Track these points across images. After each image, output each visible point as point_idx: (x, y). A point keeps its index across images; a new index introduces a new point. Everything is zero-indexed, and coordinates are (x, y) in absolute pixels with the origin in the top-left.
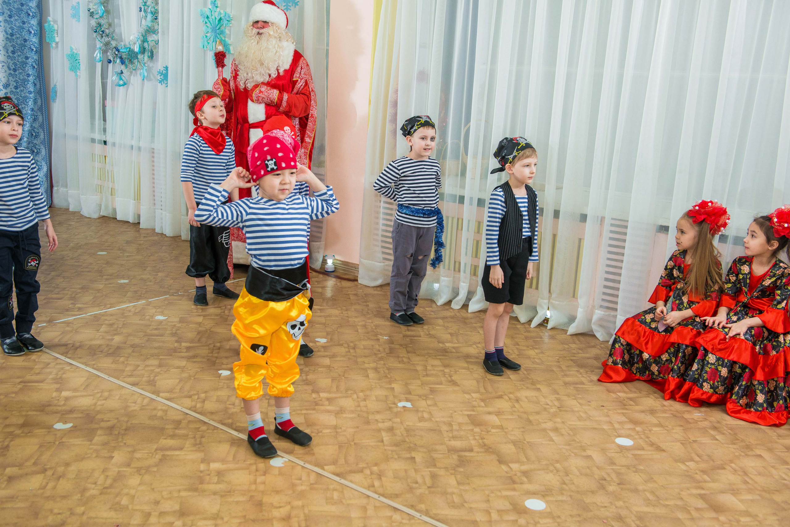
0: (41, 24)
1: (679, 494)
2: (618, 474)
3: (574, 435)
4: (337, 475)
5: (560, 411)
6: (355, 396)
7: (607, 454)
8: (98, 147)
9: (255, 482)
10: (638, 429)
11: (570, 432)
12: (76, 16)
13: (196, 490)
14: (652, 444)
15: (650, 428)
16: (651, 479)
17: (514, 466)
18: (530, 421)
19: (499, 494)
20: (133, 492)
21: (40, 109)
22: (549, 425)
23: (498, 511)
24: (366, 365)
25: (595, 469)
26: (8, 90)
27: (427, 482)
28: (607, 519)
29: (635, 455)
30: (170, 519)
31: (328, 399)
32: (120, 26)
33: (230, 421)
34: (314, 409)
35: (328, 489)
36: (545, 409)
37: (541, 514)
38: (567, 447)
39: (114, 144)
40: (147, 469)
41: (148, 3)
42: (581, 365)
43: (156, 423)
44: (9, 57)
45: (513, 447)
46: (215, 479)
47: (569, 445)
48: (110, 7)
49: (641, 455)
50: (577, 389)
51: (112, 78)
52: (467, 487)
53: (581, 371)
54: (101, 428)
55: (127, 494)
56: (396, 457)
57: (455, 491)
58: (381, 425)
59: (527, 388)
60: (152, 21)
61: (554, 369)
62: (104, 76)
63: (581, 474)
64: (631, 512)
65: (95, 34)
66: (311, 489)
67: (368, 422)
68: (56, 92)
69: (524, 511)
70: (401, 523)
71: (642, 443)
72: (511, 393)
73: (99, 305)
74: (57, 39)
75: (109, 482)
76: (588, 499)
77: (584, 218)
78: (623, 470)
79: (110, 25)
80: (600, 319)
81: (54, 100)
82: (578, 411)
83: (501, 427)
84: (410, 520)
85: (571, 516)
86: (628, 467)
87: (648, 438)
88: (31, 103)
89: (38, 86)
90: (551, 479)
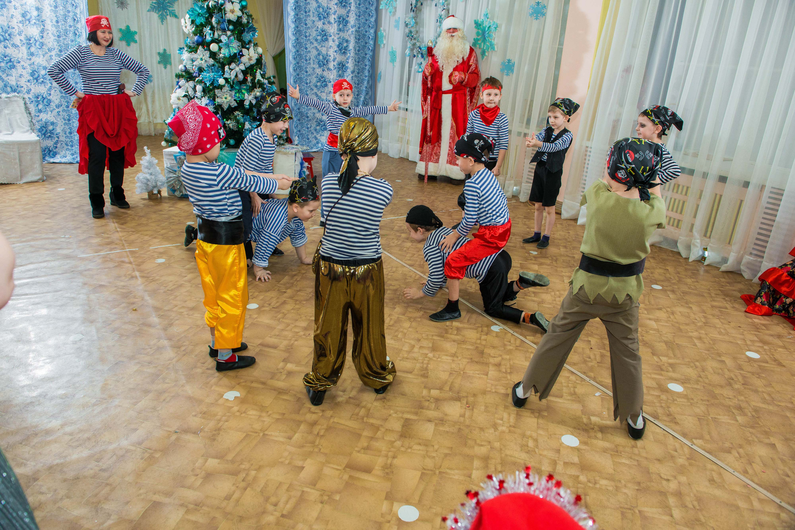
0: (376, 32)
1: (791, 399)
2: (744, 377)
3: (714, 344)
5: (705, 325)
6: (553, 293)
7: (739, 362)
8: (402, 112)
9: (480, 339)
10: (765, 347)
11: (711, 342)
12: (397, 26)
13: (443, 337)
14: (775, 360)
15: (775, 348)
16: (769, 385)
17: (664, 359)
18: (680, 330)
19: (649, 376)
20: (405, 331)
21: (371, 87)
22: (695, 334)
23: (647, 387)
24: (563, 274)
25: (726, 370)
26: (354, 75)
27: (597, 359)
28: (729, 407)
29: (759, 366)
30: (426, 351)
31: (534, 293)
32: (423, 32)
33: (468, 297)
34: (524, 298)
35: (527, 351)
36: (694, 323)
37: (679, 394)
38: (706, 352)
39: (412, 111)
40: (415, 319)
41: (442, 17)
42: (726, 295)
44: (356, 53)
45: (665, 345)
46: (455, 332)
47: (708, 350)
48: (418, 20)
49: (765, 366)
50: (721, 311)
51: (415, 67)
53: (726, 299)
54: (390, 289)
55: (402, 332)
59: (682, 305)
61: (705, 295)
62: (410, 66)
63: (715, 373)
64: (750, 405)
65: (407, 38)
66: (516, 349)
68: (381, 76)
69: (668, 391)
70: (575, 382)
71: (767, 358)
72: (668, 307)
73: (394, 214)
74: (385, 42)
75: (392, 323)
76: (717, 391)
77: (746, 184)
78: (749, 375)
79: (417, 32)
80: (748, 263)
81: (379, 81)
82: (720, 328)
83: (657, 330)
84: (581, 381)
85: (702, 400)
86: (753, 374)
87: (773, 355)
88: (366, 83)
89: (371, 72)
90: (691, 372)
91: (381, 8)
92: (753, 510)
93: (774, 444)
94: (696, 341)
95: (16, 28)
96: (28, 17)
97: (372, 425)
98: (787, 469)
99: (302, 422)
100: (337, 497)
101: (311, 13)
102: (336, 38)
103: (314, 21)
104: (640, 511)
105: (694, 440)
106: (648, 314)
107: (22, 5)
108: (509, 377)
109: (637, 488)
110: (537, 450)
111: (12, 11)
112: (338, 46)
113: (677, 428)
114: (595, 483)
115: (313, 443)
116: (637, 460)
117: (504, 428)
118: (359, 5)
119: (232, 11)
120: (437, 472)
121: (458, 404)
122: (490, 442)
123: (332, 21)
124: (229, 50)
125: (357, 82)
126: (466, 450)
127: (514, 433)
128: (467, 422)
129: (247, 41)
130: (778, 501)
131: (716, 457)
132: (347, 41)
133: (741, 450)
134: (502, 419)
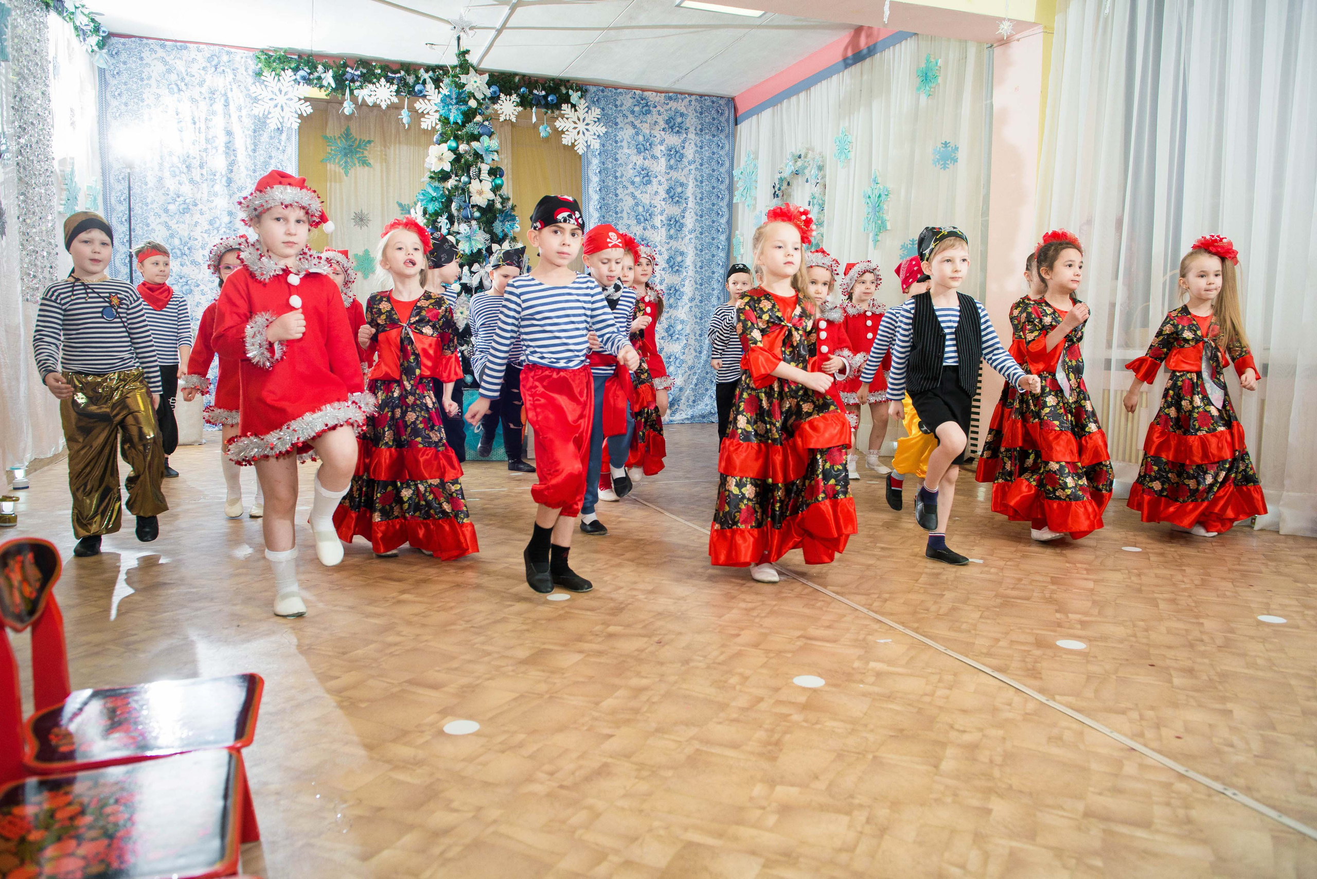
0: (729, 239)
2: (1230, 640)
3: (1197, 606)
4: (837, 593)
5: (1197, 588)
7: (1232, 625)
10: (1306, 612)
16: (1280, 651)
17: (1075, 616)
19: (1029, 631)
22: (1166, 596)
23: (1013, 642)
25: (1196, 632)
26: (693, 304)
27: (941, 611)
28: (1168, 668)
29: (1275, 630)
37: (1071, 652)
43: (685, 542)
44: (696, 272)
45: (1090, 604)
49: (1288, 632)
52: (989, 621)
53: (1270, 563)
56: (922, 591)
57: (970, 621)
58: (927, 570)
59: (1166, 568)
60: (819, 213)
63: (1169, 633)
64: (1214, 669)
67: (914, 566)
71: (1301, 623)
72: (1136, 569)
82: (1225, 591)
83: (1092, 590)
85: (1114, 659)
86: (1252, 638)
90: (1120, 631)
91: (735, 201)
92: (1116, 775)
93: (1231, 712)
94: (1159, 601)
95: (200, 239)
96: (217, 225)
97: (483, 650)
98: (1235, 740)
99: (376, 642)
100: (363, 705)
101: (625, 215)
102: (663, 250)
103: (629, 226)
104: (875, 757)
105: (1057, 697)
106: (1088, 574)
107: (210, 209)
108: (757, 620)
109: (893, 734)
110: (738, 687)
111: (197, 217)
112: (668, 261)
113: (1037, 683)
114: (817, 723)
115: (376, 660)
116: (920, 708)
117: (702, 665)
118: (701, 199)
119: (480, 193)
120: (547, 696)
121: (646, 639)
122: (663, 675)
123: (658, 223)
124: (471, 244)
125: (699, 315)
126: (617, 681)
127: (715, 669)
128: (643, 655)
129: (501, 235)
130: (1181, 769)
131: (1088, 716)
132: (682, 254)
133: (1150, 714)
134: (705, 657)
